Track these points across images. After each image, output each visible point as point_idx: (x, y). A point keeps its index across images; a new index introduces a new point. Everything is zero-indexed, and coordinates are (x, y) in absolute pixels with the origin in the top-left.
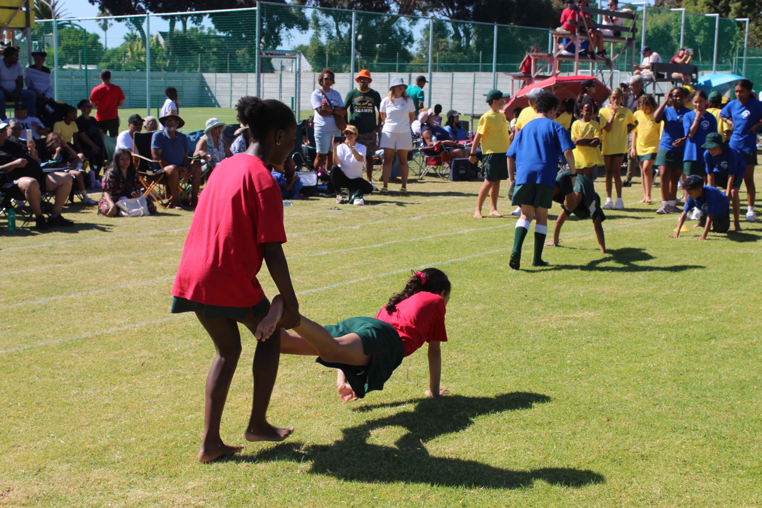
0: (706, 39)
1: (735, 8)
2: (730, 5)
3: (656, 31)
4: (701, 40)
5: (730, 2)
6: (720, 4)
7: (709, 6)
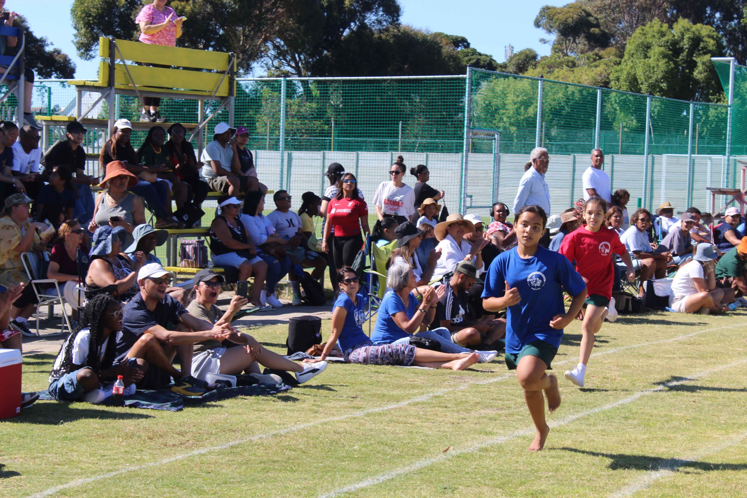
0: (663, 106)
1: (703, 63)
2: (694, 59)
3: (585, 93)
4: (655, 107)
5: (694, 55)
6: (680, 57)
7: (667, 60)
